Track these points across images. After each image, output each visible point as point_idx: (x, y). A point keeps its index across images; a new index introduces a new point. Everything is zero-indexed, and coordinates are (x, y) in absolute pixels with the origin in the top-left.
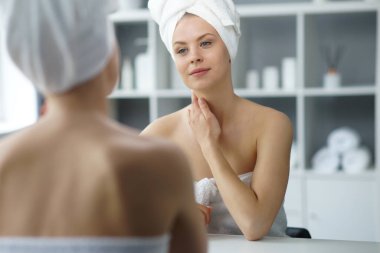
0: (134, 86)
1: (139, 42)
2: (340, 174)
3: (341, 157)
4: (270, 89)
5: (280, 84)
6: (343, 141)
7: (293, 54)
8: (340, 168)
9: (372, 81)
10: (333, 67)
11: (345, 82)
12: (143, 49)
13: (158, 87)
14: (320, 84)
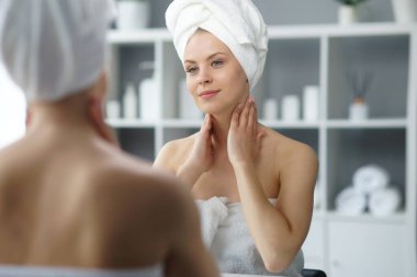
0: (138, 115)
1: (145, 65)
2: (366, 216)
3: (367, 197)
4: (290, 120)
5: (301, 115)
6: (370, 179)
7: (315, 82)
8: (367, 210)
9: (402, 113)
10: (360, 96)
11: (372, 114)
12: (149, 74)
13: (165, 116)
14: (346, 115)
